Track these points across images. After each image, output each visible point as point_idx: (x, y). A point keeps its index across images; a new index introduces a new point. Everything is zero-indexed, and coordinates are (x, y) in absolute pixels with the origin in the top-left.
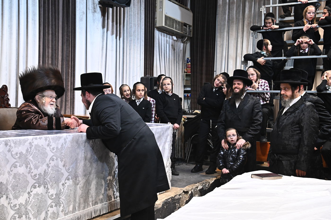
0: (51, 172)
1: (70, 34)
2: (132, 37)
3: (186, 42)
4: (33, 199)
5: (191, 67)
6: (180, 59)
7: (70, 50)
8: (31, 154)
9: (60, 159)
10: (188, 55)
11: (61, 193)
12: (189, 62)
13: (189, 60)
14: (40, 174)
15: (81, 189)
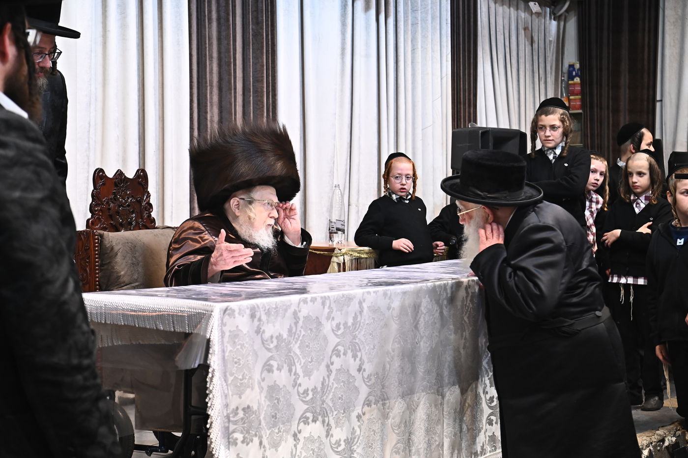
0: (335, 385)
1: (262, 17)
2: (420, 12)
3: (563, 17)
4: (303, 451)
5: (582, 93)
6: (548, 68)
7: (263, 62)
8: (297, 339)
9: (352, 351)
10: (571, 57)
11: (355, 438)
12: (577, 75)
13: (574, 69)
14: (314, 390)
15: (396, 431)
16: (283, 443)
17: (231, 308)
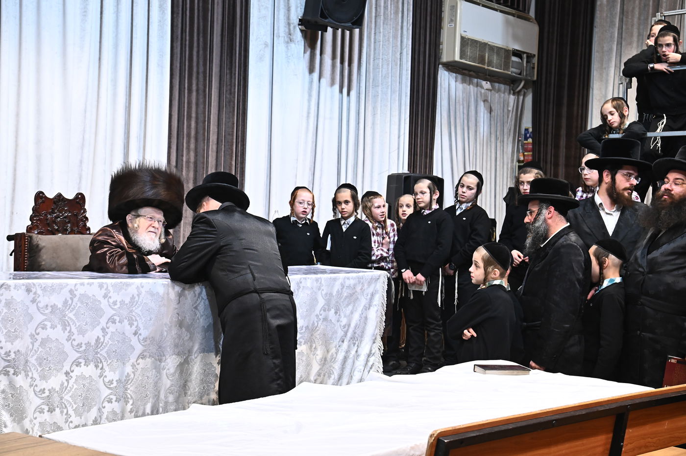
0: (110, 343)
1: (235, 89)
2: (380, 87)
3: (522, 93)
4: (75, 385)
5: (533, 150)
6: (506, 132)
7: (233, 121)
8: (73, 309)
9: (128, 321)
10: (527, 123)
11: (129, 380)
12: (530, 137)
13: (528, 132)
14: (88, 344)
15: (171, 378)
16: (53, 378)
17: (7, 284)
